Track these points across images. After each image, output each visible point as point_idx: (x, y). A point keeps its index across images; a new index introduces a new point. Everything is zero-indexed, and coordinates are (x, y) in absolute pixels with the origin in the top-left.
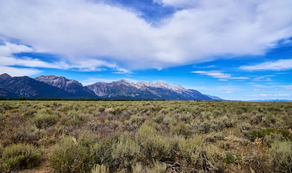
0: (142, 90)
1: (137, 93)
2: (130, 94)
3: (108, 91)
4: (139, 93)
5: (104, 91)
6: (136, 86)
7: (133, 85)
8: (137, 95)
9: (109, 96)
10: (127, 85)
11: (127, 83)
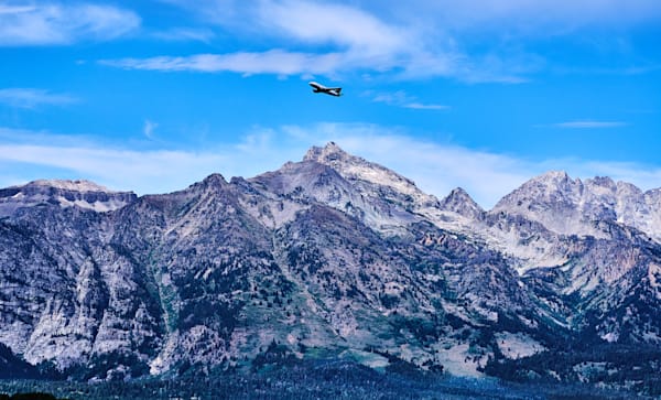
0: (579, 284)
1: (510, 324)
2: (426, 333)
3: (143, 292)
4: (542, 333)
5: (100, 304)
6: (505, 242)
7: (458, 223)
8: (517, 348)
9: (158, 366)
10: (377, 221)
11: (385, 199)
